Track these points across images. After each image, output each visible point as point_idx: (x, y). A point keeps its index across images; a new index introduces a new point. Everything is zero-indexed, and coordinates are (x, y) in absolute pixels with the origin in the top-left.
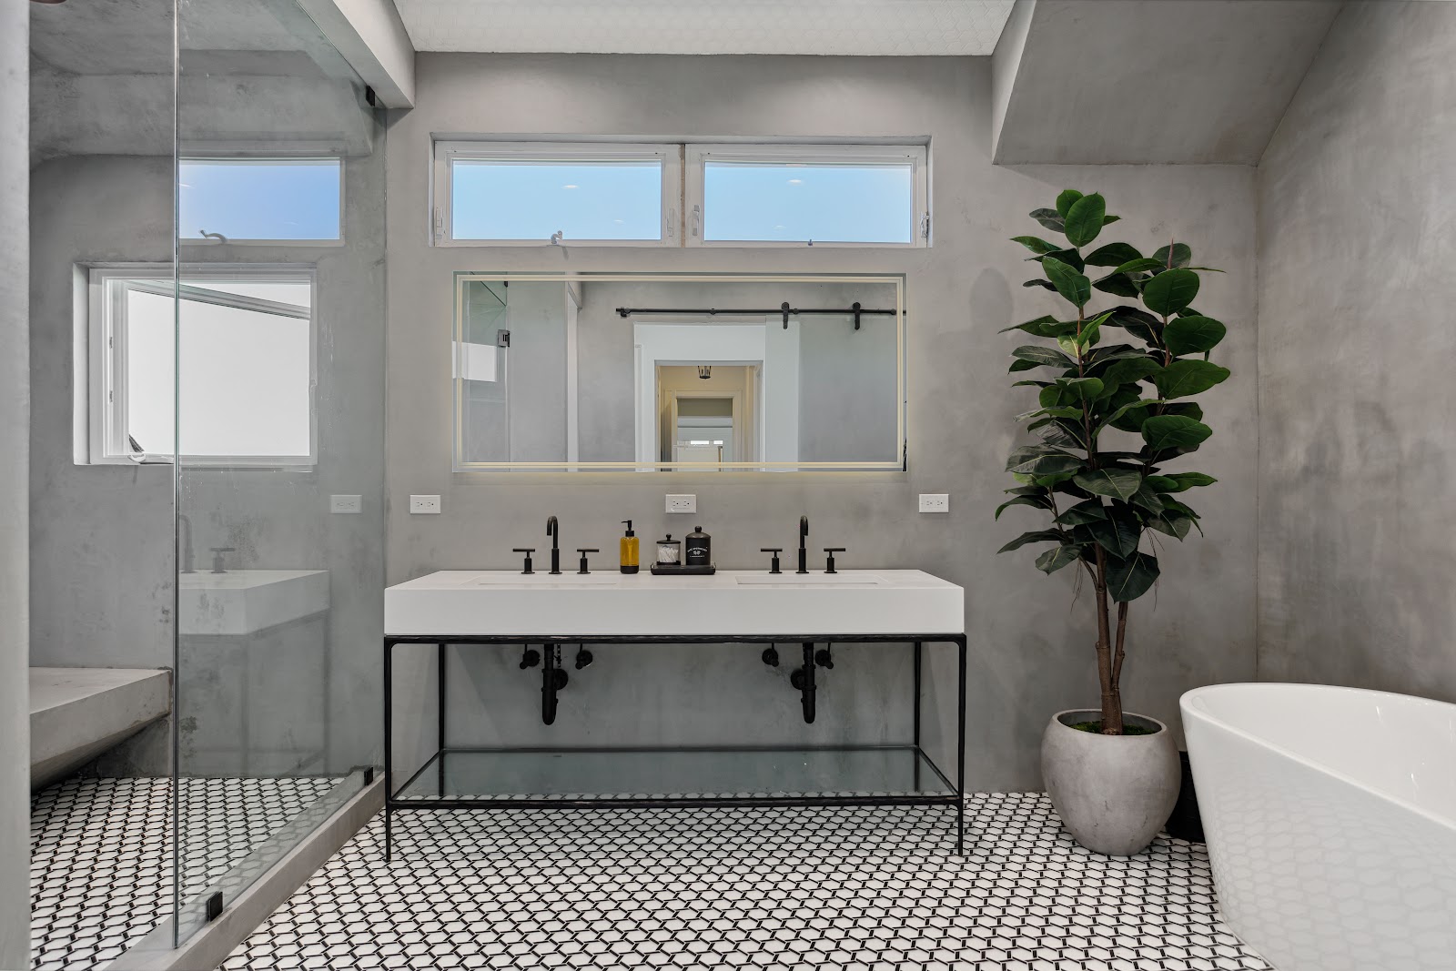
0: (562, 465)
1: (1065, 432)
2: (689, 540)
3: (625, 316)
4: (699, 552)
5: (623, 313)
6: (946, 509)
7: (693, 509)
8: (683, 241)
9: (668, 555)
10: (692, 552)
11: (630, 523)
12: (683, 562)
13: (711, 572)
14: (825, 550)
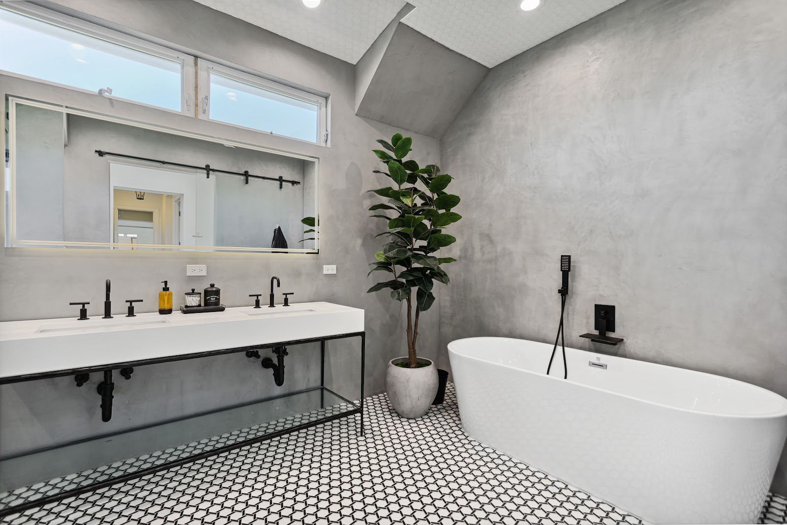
0: (109, 244)
1: (401, 239)
2: (206, 292)
3: (102, 156)
4: (214, 299)
5: (101, 154)
6: (335, 272)
7: (204, 273)
8: (196, 114)
9: (193, 301)
10: (210, 299)
11: (166, 283)
12: (203, 304)
13: (222, 309)
14: (283, 294)
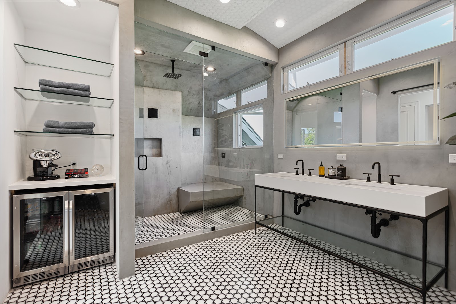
2: (338, 168)
5: (394, 93)
7: (345, 158)
8: (345, 73)
11: (321, 162)
12: (336, 175)
13: (347, 179)
14: (390, 176)
